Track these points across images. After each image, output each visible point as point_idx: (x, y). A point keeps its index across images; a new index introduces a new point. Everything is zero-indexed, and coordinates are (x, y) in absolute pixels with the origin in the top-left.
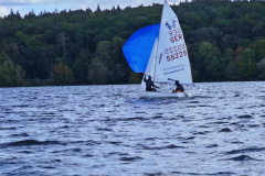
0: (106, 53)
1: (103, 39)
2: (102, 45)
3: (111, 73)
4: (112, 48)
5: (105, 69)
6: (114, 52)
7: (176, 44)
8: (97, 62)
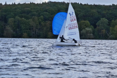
0: (12, 24)
1: (11, 17)
2: (10, 20)
3: (14, 33)
4: (15, 22)
5: (12, 31)
6: (16, 23)
7: (73, 22)
8: (8, 28)
